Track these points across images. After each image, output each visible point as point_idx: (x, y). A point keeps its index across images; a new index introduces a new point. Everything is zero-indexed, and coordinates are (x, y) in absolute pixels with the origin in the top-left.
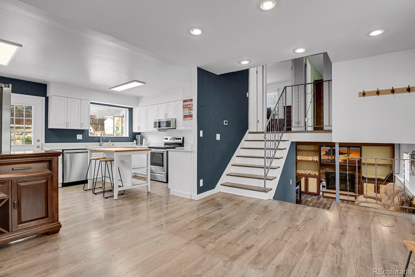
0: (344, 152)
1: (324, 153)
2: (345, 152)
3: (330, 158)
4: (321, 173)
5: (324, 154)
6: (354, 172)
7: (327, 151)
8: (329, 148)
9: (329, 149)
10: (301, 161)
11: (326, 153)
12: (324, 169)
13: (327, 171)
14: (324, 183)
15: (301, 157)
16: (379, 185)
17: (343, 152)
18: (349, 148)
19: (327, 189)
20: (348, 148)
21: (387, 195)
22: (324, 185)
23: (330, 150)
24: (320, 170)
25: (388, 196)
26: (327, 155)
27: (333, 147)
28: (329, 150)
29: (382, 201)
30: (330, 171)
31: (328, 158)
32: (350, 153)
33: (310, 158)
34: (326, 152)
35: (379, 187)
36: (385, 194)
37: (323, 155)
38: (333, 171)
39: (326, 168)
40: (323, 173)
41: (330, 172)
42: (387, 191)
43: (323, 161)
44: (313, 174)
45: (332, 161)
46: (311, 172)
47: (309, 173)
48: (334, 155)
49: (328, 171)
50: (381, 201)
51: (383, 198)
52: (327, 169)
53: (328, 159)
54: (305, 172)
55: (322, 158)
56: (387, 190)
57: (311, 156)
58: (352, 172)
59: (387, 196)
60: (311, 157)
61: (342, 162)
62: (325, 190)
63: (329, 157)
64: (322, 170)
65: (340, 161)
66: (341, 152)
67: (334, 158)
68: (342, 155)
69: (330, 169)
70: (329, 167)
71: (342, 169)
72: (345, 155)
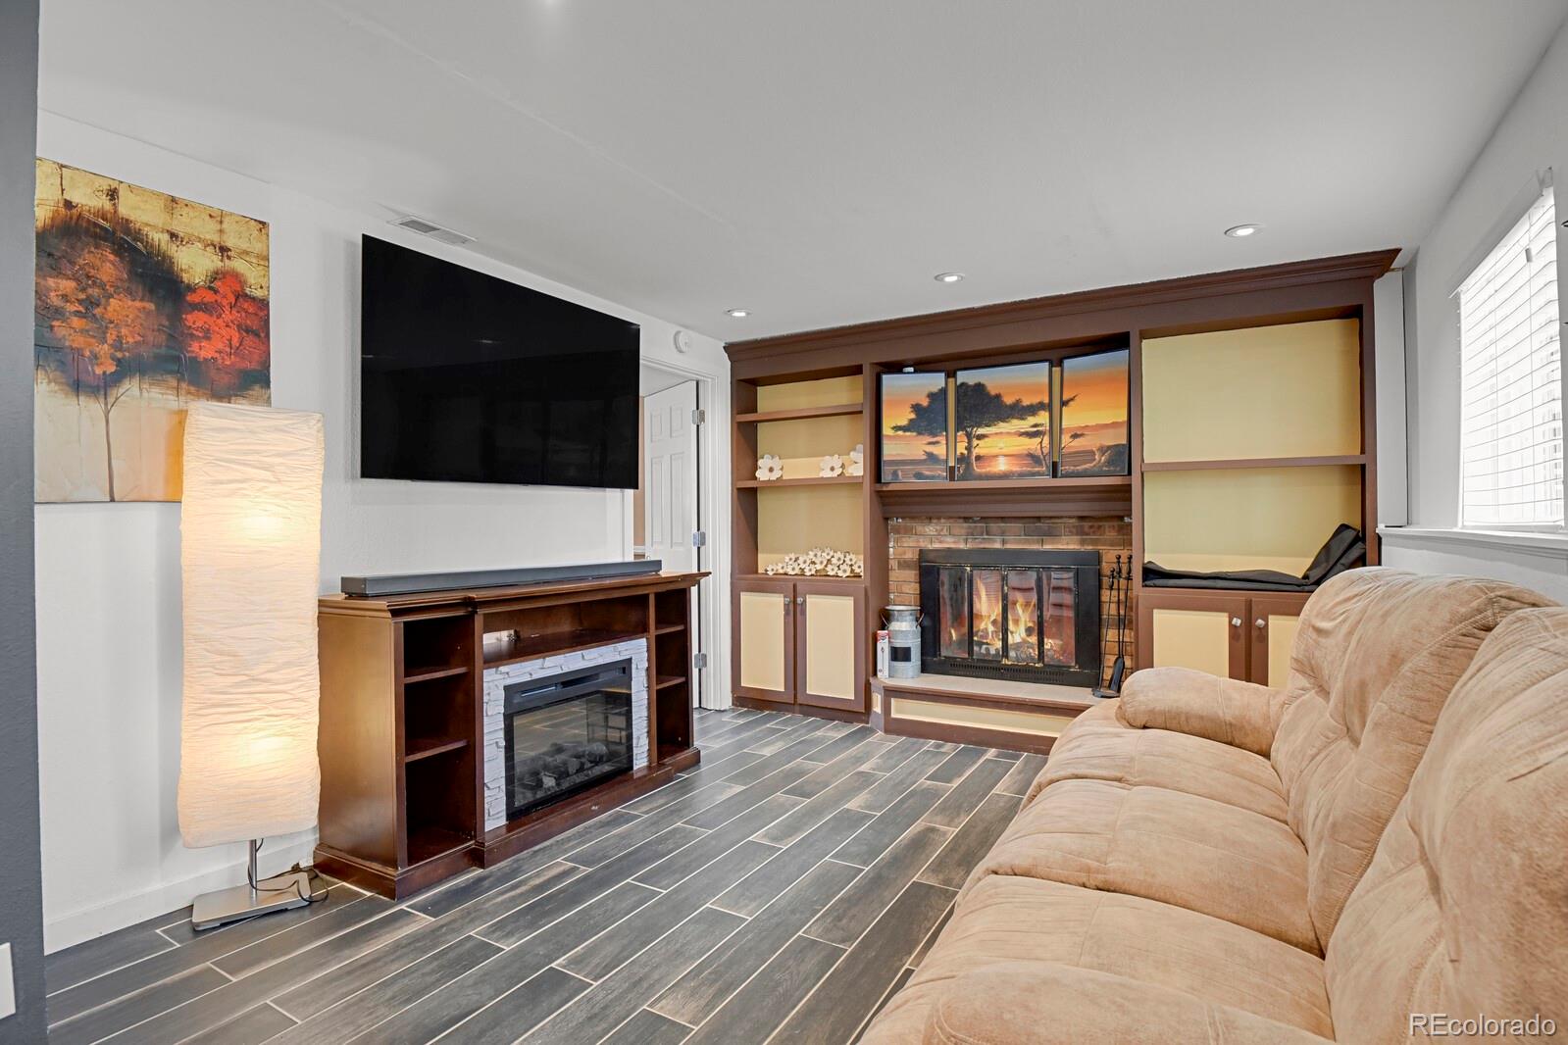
0: (1026, 402)
1: (906, 416)
2: (1035, 400)
3: (940, 451)
4: (893, 564)
5: (904, 422)
6: (1094, 542)
7: (925, 403)
8: (936, 381)
9: (935, 389)
10: (779, 486)
11: (913, 416)
12: (908, 531)
13: (930, 547)
14: (905, 629)
15: (776, 463)
16: (1260, 622)
17: (1018, 401)
18: (1060, 364)
19: (925, 668)
20: (1056, 370)
21: (1324, 692)
22: (900, 643)
23: (944, 391)
24: (887, 541)
25: (1333, 697)
26: (920, 434)
27: (959, 373)
28: (937, 398)
29: (1278, 750)
30: (949, 543)
31: (931, 449)
32: (1067, 403)
33: (826, 467)
34: (916, 408)
35: (1263, 633)
36: (1304, 682)
37: (897, 428)
38: (966, 542)
39: (920, 528)
40: (904, 565)
41: (948, 551)
42: (1322, 640)
43: (895, 473)
44: (840, 573)
45: (952, 470)
46: (834, 561)
47: (819, 567)
48: (964, 429)
49: (937, 546)
50: (1266, 755)
51: (1285, 718)
52: (930, 529)
53: (931, 458)
54: (801, 561)
55: (889, 451)
56: (1319, 631)
57: (832, 455)
58: (1083, 542)
59: (1320, 700)
60: (836, 461)
61: (1016, 469)
62: (909, 675)
63: (937, 442)
64: (897, 541)
65: (1002, 466)
66: (1008, 400)
67: (966, 448)
68: (1017, 425)
69: (945, 532)
70: (939, 518)
71: (1017, 526)
72: (1032, 420)
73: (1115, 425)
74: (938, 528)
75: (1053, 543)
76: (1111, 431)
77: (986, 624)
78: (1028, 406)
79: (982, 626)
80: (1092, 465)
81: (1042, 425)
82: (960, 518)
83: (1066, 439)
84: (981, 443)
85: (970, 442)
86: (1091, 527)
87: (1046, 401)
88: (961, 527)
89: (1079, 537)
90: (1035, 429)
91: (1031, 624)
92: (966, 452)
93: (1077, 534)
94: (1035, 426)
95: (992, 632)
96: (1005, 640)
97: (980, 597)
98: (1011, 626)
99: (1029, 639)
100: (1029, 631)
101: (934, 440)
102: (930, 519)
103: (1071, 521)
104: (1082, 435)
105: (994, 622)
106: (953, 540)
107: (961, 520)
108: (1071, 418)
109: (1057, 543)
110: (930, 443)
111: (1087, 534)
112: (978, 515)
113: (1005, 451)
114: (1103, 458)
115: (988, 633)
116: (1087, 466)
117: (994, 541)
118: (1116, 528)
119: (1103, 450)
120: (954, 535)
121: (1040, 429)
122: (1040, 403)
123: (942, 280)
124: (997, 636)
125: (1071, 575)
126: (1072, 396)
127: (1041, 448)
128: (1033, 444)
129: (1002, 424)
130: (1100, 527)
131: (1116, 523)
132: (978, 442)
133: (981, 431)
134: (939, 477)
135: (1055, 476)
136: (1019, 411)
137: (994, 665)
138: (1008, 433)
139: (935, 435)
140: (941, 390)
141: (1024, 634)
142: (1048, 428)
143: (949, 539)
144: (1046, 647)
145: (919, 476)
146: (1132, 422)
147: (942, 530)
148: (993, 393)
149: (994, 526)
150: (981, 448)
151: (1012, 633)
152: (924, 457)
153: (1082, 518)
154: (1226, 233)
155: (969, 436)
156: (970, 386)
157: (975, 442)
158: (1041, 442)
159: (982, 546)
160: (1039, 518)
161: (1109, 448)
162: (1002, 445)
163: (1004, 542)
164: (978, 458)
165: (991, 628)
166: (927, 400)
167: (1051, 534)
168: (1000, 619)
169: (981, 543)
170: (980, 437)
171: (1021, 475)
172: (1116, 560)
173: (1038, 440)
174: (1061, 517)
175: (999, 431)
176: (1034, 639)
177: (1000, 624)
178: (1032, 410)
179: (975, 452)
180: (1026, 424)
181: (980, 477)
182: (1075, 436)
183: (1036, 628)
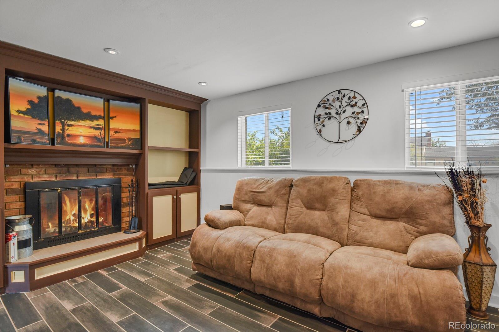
0: (93, 113)
1: (25, 106)
2: (98, 114)
3: (45, 129)
5: (23, 109)
6: (118, 175)
7: (36, 101)
8: (42, 91)
9: (41, 95)
11: (29, 106)
13: (31, 181)
16: (180, 196)
17: (89, 113)
18: (108, 101)
20: (107, 103)
23: (47, 97)
26: (33, 117)
27: (56, 91)
28: (43, 100)
30: (45, 178)
31: (40, 127)
32: (112, 118)
34: (31, 102)
37: (19, 112)
38: (56, 177)
39: (24, 171)
40: (12, 192)
41: (45, 182)
43: (19, 138)
45: (53, 140)
48: (59, 120)
49: (36, 180)
52: (32, 171)
53: (40, 132)
55: (15, 124)
58: (114, 175)
61: (89, 143)
63: (43, 124)
65: (82, 140)
66: (85, 111)
67: (61, 130)
68: (88, 123)
69: (43, 172)
70: (38, 165)
71: (85, 169)
72: (96, 122)
73: (134, 131)
74: (38, 170)
75: (102, 176)
76: (133, 133)
77: (70, 217)
78: (94, 116)
79: (68, 218)
80: (125, 144)
81: (101, 125)
82: (53, 165)
83: (112, 133)
84: (70, 128)
85: (63, 127)
86: (118, 169)
87: (102, 115)
88: (54, 170)
89: (113, 173)
90: (98, 126)
91: (93, 212)
92: (61, 132)
93: (112, 172)
94: (98, 125)
95: (73, 220)
96: (80, 222)
97: (66, 204)
98: (83, 215)
99: (92, 219)
100: (92, 216)
101: (42, 122)
102: (32, 165)
103: (109, 166)
104: (119, 132)
105: (74, 215)
106: (48, 176)
107: (53, 166)
108: (114, 125)
109: (103, 176)
110: (40, 124)
111: (116, 172)
112: (63, 163)
113: (83, 134)
114: (130, 142)
115: (70, 221)
116: (122, 145)
117: (73, 176)
118: (127, 169)
119: (129, 139)
120: (48, 174)
121: (100, 127)
122: (99, 115)
123: (108, 52)
124: (75, 220)
125: (110, 188)
126: (114, 116)
127: (101, 135)
128: (97, 133)
129: (81, 121)
130: (121, 169)
131: (127, 167)
132: (68, 128)
133: (70, 123)
134: (45, 143)
135: (107, 147)
136: (89, 117)
137: (74, 235)
138: (85, 126)
139: (42, 120)
140: (45, 96)
141: (89, 218)
142: (103, 127)
143: (45, 176)
144: (99, 221)
145: (34, 141)
146: (143, 131)
147: (41, 171)
148: (76, 105)
149: (72, 169)
150: (70, 131)
151: (83, 218)
152: (37, 131)
153: (114, 165)
154: (199, 83)
155: (63, 124)
156: (63, 99)
157: (67, 128)
158: (101, 133)
159: (66, 179)
160: (95, 165)
161: (132, 139)
162: (82, 131)
163: (77, 176)
164: (68, 135)
165: (72, 218)
166: (37, 100)
167: (102, 172)
168: (77, 213)
169: (65, 177)
170: (70, 125)
171: (92, 146)
172: (131, 181)
173: (99, 131)
174: (106, 165)
175: (80, 124)
176: (94, 219)
177: (77, 215)
178: (97, 118)
179: (67, 132)
180: (94, 123)
181: (70, 145)
182: (116, 132)
183: (95, 214)
